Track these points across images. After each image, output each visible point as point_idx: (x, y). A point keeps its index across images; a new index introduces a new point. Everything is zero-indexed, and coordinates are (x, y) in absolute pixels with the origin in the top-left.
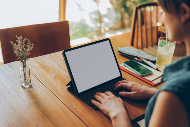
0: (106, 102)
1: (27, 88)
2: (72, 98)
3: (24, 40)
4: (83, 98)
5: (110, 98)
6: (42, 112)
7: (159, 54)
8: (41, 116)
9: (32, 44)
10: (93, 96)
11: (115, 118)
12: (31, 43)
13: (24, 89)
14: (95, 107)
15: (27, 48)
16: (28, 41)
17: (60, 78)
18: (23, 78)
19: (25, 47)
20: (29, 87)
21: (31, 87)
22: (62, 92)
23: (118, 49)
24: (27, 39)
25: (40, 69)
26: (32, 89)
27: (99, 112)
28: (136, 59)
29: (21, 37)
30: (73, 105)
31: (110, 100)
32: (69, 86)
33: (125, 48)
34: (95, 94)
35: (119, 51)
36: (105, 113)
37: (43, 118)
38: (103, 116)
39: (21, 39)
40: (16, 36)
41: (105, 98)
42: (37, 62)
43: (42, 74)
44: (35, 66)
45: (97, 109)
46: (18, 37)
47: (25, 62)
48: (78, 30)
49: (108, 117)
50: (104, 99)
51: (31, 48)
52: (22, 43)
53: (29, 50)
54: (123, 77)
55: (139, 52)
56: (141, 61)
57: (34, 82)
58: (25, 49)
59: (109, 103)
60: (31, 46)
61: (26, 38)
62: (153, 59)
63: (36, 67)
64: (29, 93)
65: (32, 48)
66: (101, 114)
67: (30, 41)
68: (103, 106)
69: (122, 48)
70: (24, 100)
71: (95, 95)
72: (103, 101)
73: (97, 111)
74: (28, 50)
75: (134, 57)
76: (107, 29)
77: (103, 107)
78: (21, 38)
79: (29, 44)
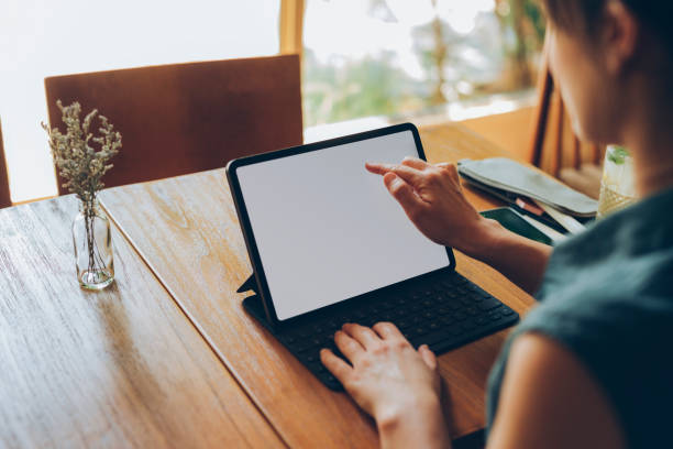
0: (367, 364)
1: (97, 292)
2: (252, 339)
3: (87, 119)
4: (291, 340)
5: (386, 349)
6: (132, 382)
7: (607, 190)
8: (126, 396)
9: (118, 135)
10: (331, 336)
11: (392, 426)
12: (114, 130)
13: (86, 297)
14: (331, 378)
15: (98, 147)
16: (101, 120)
17: (224, 262)
18: (84, 254)
19: (91, 143)
20: (106, 289)
21: (112, 287)
22: (221, 312)
23: (459, 164)
24: (97, 115)
25: (162, 225)
26: (112, 295)
27: (339, 396)
28: (521, 204)
29: (77, 106)
30: (249, 365)
31: (382, 357)
32: (251, 293)
33: (487, 161)
34: (339, 328)
35: (464, 171)
36: (361, 403)
37: (131, 404)
38: (354, 413)
39: (75, 113)
40: (59, 102)
41: (368, 348)
42: (156, 200)
43: (160, 244)
44: (145, 214)
45: (335, 385)
46: (64, 105)
47: (94, 197)
48: (355, 89)
49: (370, 420)
50: (365, 349)
51: (115, 145)
52: (81, 126)
53: (106, 155)
54: (457, 269)
55: (537, 179)
56: (539, 213)
57: (128, 272)
58: (89, 149)
59: (378, 368)
60: (114, 140)
61: (95, 111)
62: (584, 209)
63: (148, 218)
64: (101, 311)
65: (117, 149)
66: (348, 406)
67: (108, 122)
68: (357, 379)
69: (476, 162)
70: (78, 335)
71: (339, 332)
72: (358, 357)
73: (335, 394)
74: (103, 153)
75: (515, 196)
76: (465, 88)
77: (355, 380)
78: (73, 110)
79: (107, 133)
